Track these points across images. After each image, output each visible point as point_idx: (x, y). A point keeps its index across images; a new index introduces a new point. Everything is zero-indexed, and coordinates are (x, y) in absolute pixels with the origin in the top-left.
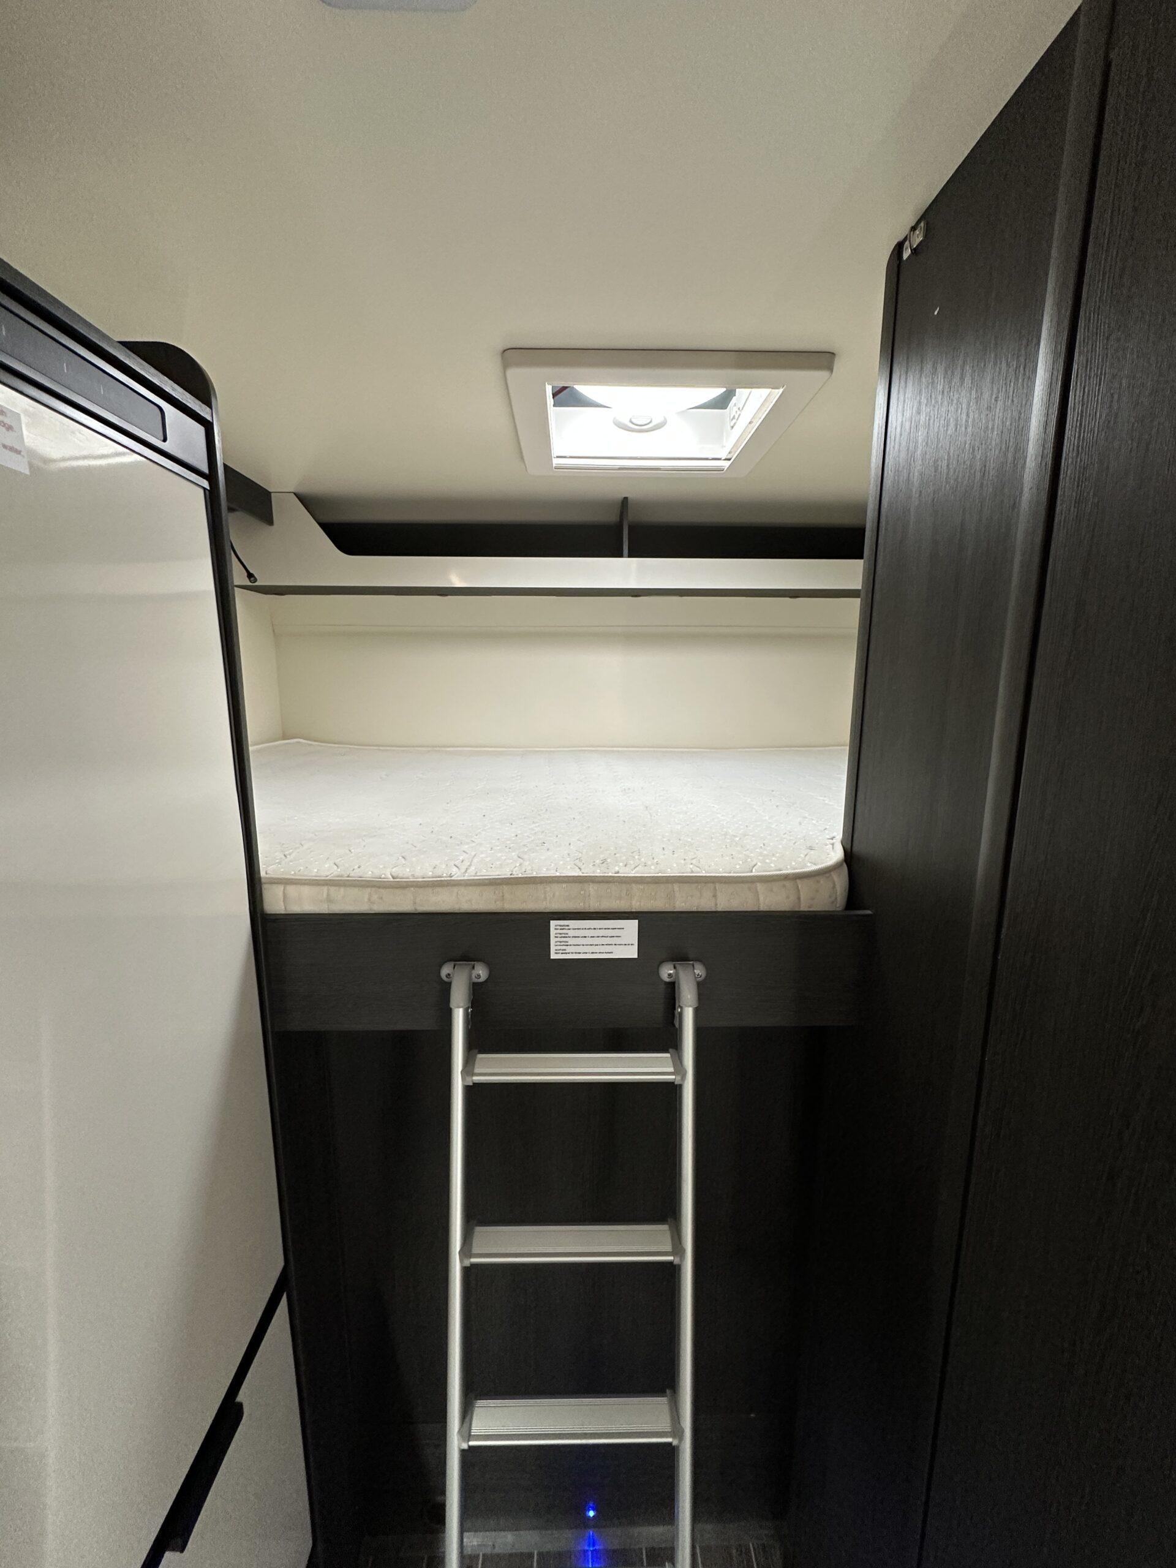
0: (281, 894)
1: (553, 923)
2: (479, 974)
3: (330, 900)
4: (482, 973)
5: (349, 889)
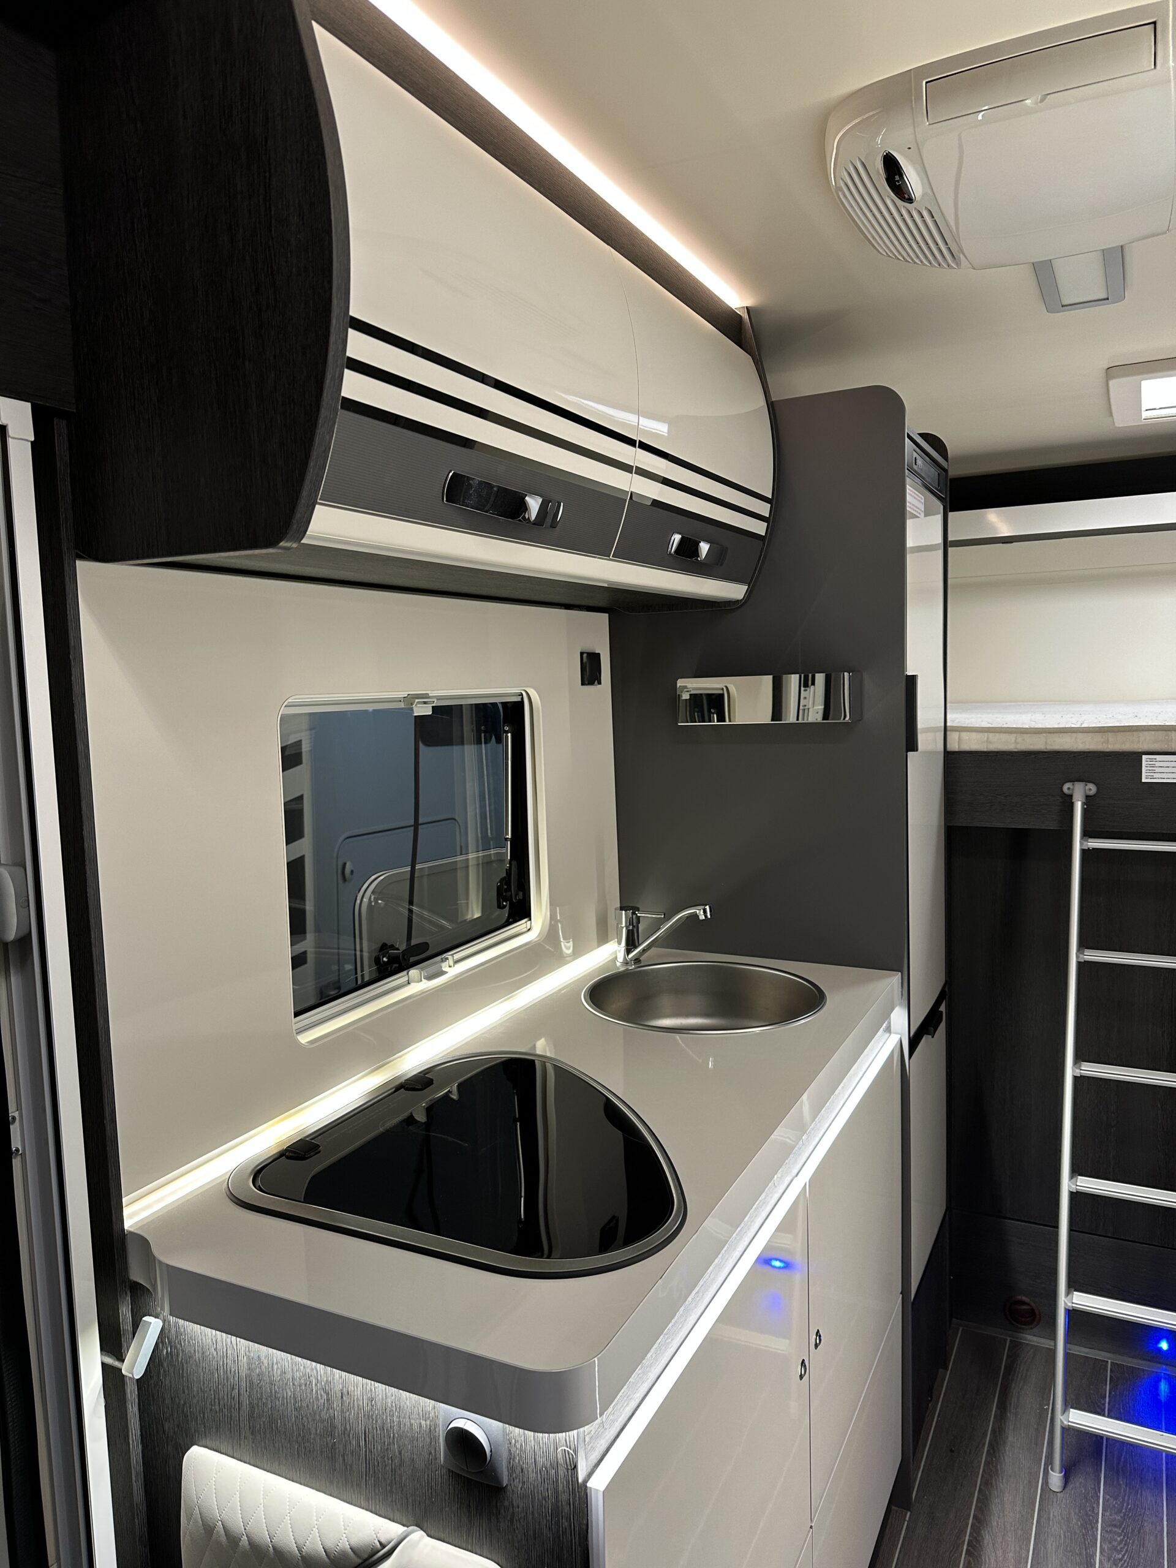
1: (1144, 757)
2: (1090, 789)
3: (988, 741)
4: (1092, 789)
5: (1002, 734)
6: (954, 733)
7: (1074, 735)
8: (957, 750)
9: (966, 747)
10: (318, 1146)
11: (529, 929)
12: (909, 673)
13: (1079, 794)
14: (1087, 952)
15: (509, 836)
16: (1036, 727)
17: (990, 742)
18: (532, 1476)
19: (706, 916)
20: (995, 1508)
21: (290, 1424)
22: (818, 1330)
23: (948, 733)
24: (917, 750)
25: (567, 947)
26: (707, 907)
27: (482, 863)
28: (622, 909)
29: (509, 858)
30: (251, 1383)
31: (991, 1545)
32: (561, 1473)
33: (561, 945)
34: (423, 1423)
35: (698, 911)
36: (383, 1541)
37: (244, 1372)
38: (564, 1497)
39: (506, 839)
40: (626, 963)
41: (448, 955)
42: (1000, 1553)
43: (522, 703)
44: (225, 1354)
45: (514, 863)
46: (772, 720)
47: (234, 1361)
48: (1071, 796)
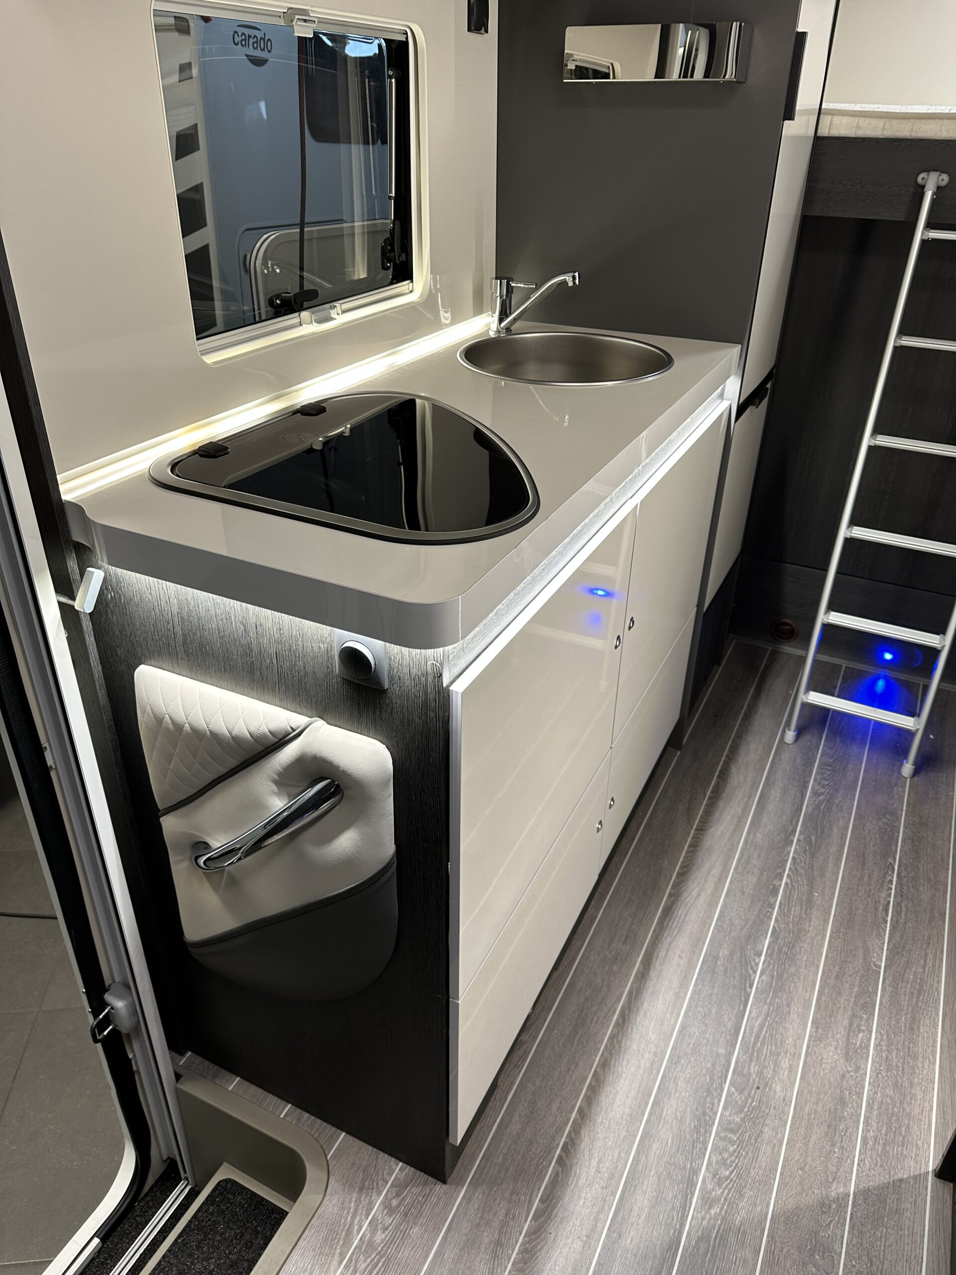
0: (828, 123)
2: (943, 180)
3: (858, 127)
4: (945, 178)
5: (872, 119)
6: (827, 116)
7: (941, 121)
8: (826, 135)
9: (835, 133)
10: (227, 448)
11: (411, 291)
12: (800, 29)
13: (932, 182)
14: (904, 338)
15: (393, 195)
16: (907, 111)
17: (860, 128)
18: (407, 682)
19: (574, 283)
20: (742, 751)
21: (216, 648)
22: (632, 618)
23: (821, 116)
24: (793, 120)
25: (445, 316)
26: (577, 274)
27: (368, 232)
28: (497, 278)
29: (393, 218)
30: (182, 618)
31: (735, 773)
32: (430, 679)
33: (439, 313)
34: (322, 645)
35: (567, 278)
36: (293, 726)
37: (175, 612)
38: (431, 696)
39: (390, 198)
40: (498, 332)
41: (337, 304)
42: (742, 778)
43: (406, 43)
44: (158, 597)
45: (397, 223)
46: (656, 78)
47: (167, 603)
48: (923, 187)
